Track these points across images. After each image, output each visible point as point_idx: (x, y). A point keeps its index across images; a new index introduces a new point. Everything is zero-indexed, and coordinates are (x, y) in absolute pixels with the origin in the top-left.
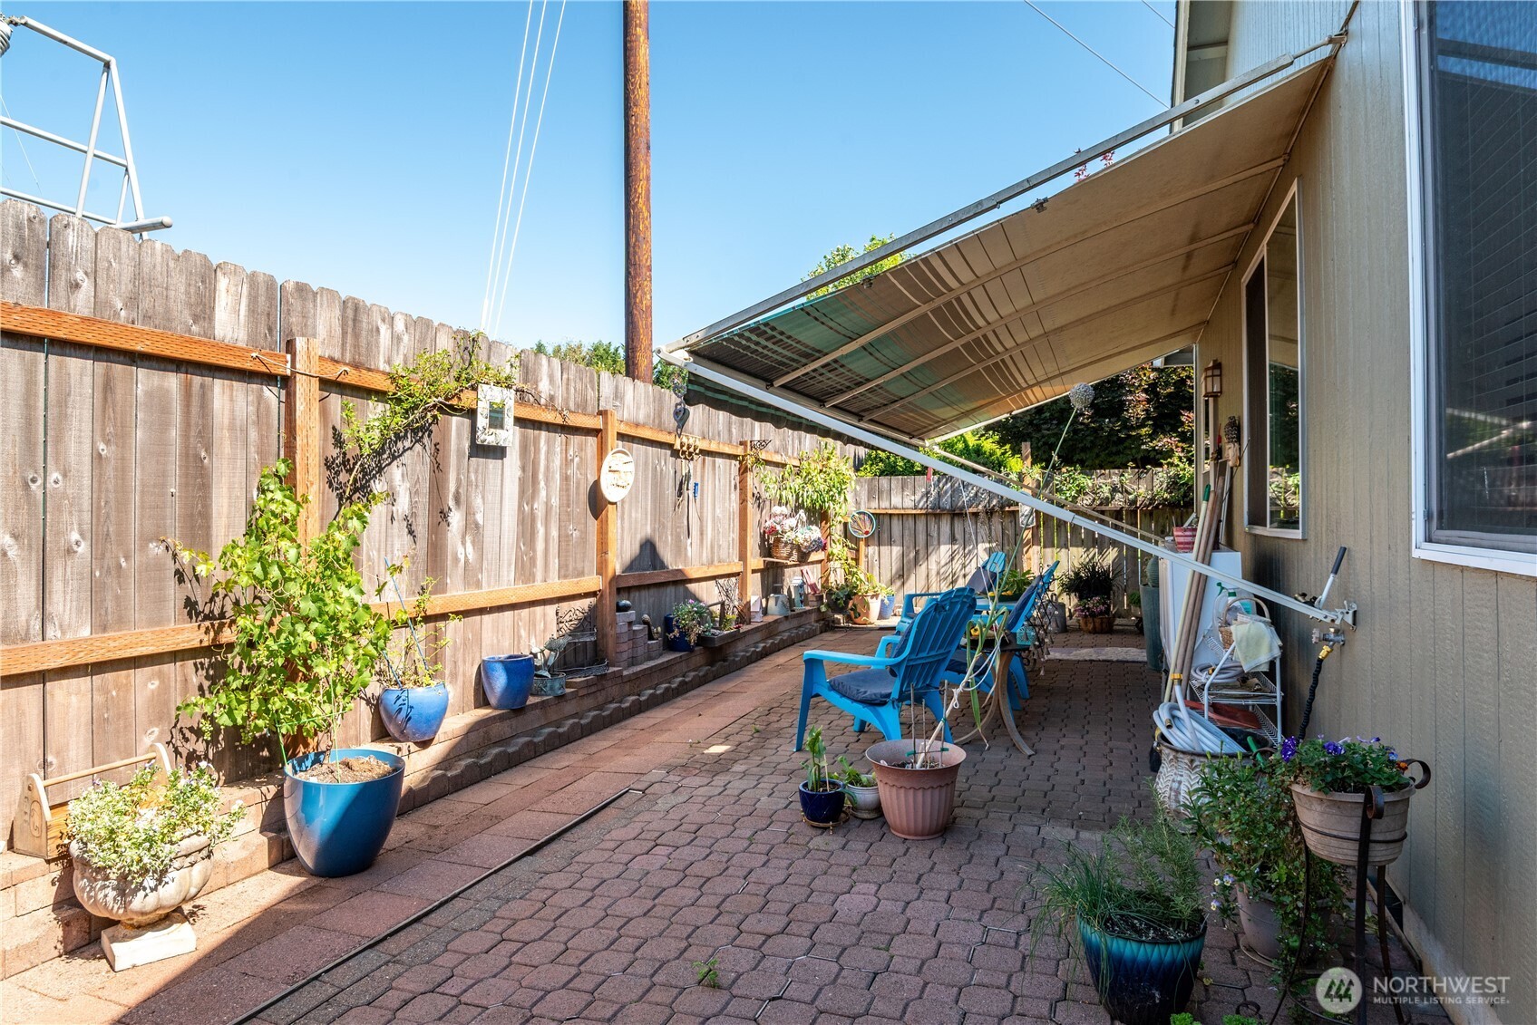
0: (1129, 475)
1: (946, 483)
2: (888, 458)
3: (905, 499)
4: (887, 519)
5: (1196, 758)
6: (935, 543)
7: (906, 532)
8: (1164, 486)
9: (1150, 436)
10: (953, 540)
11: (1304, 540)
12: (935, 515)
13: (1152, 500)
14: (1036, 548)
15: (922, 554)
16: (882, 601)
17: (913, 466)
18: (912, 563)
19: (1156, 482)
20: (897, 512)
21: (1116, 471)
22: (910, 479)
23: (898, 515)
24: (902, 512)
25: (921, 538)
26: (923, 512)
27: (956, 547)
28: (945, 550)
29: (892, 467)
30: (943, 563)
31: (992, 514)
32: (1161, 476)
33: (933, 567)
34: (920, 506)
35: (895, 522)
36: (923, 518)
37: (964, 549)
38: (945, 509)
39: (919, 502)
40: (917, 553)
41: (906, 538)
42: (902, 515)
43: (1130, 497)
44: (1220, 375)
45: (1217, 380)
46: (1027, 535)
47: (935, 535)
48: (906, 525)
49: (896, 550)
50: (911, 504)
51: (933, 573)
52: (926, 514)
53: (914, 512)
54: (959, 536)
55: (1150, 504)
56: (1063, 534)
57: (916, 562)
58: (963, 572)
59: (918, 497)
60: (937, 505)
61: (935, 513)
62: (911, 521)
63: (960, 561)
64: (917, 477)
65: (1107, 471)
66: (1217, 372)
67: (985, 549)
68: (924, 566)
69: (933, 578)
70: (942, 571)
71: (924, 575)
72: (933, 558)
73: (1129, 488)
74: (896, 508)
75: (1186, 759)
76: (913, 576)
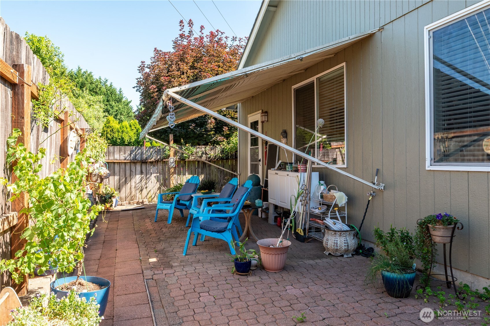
0: (208, 148)
1: (139, 149)
2: (113, 138)
3: (121, 156)
4: (112, 164)
5: (342, 232)
6: (134, 174)
7: (121, 170)
8: (219, 152)
9: (213, 134)
10: (142, 173)
11: (347, 168)
12: (134, 163)
13: (216, 157)
14: (175, 176)
15: (128, 179)
16: (116, 199)
17: (124, 142)
18: (124, 183)
19: (217, 151)
20: (118, 161)
21: (203, 146)
22: (123, 148)
23: (118, 162)
24: (120, 161)
25: (128, 172)
26: (129, 161)
27: (143, 176)
28: (138, 177)
29: (114, 142)
30: (137, 182)
31: (157, 162)
32: (218, 148)
33: (133, 184)
34: (127, 159)
35: (116, 165)
36: (129, 164)
37: (146, 176)
38: (138, 160)
39: (127, 157)
40: (126, 179)
41: (121, 172)
42: (120, 162)
43: (208, 156)
44: (267, 115)
45: (266, 117)
46: (172, 170)
47: (134, 171)
48: (121, 167)
49: (117, 178)
50: (124, 158)
51: (133, 187)
52: (130, 163)
53: (125, 161)
54: (144, 171)
55: (215, 159)
56: (185, 170)
57: (126, 182)
58: (145, 186)
59: (126, 155)
60: (135, 158)
61: (134, 162)
62: (123, 166)
63: (145, 181)
64: (126, 147)
65: (200, 146)
66: (266, 114)
67: (155, 177)
68: (129, 184)
69: (133, 190)
70: (137, 186)
71: (129, 188)
72: (133, 181)
73: (208, 153)
74: (117, 160)
75: (339, 233)
76: (124, 188)
